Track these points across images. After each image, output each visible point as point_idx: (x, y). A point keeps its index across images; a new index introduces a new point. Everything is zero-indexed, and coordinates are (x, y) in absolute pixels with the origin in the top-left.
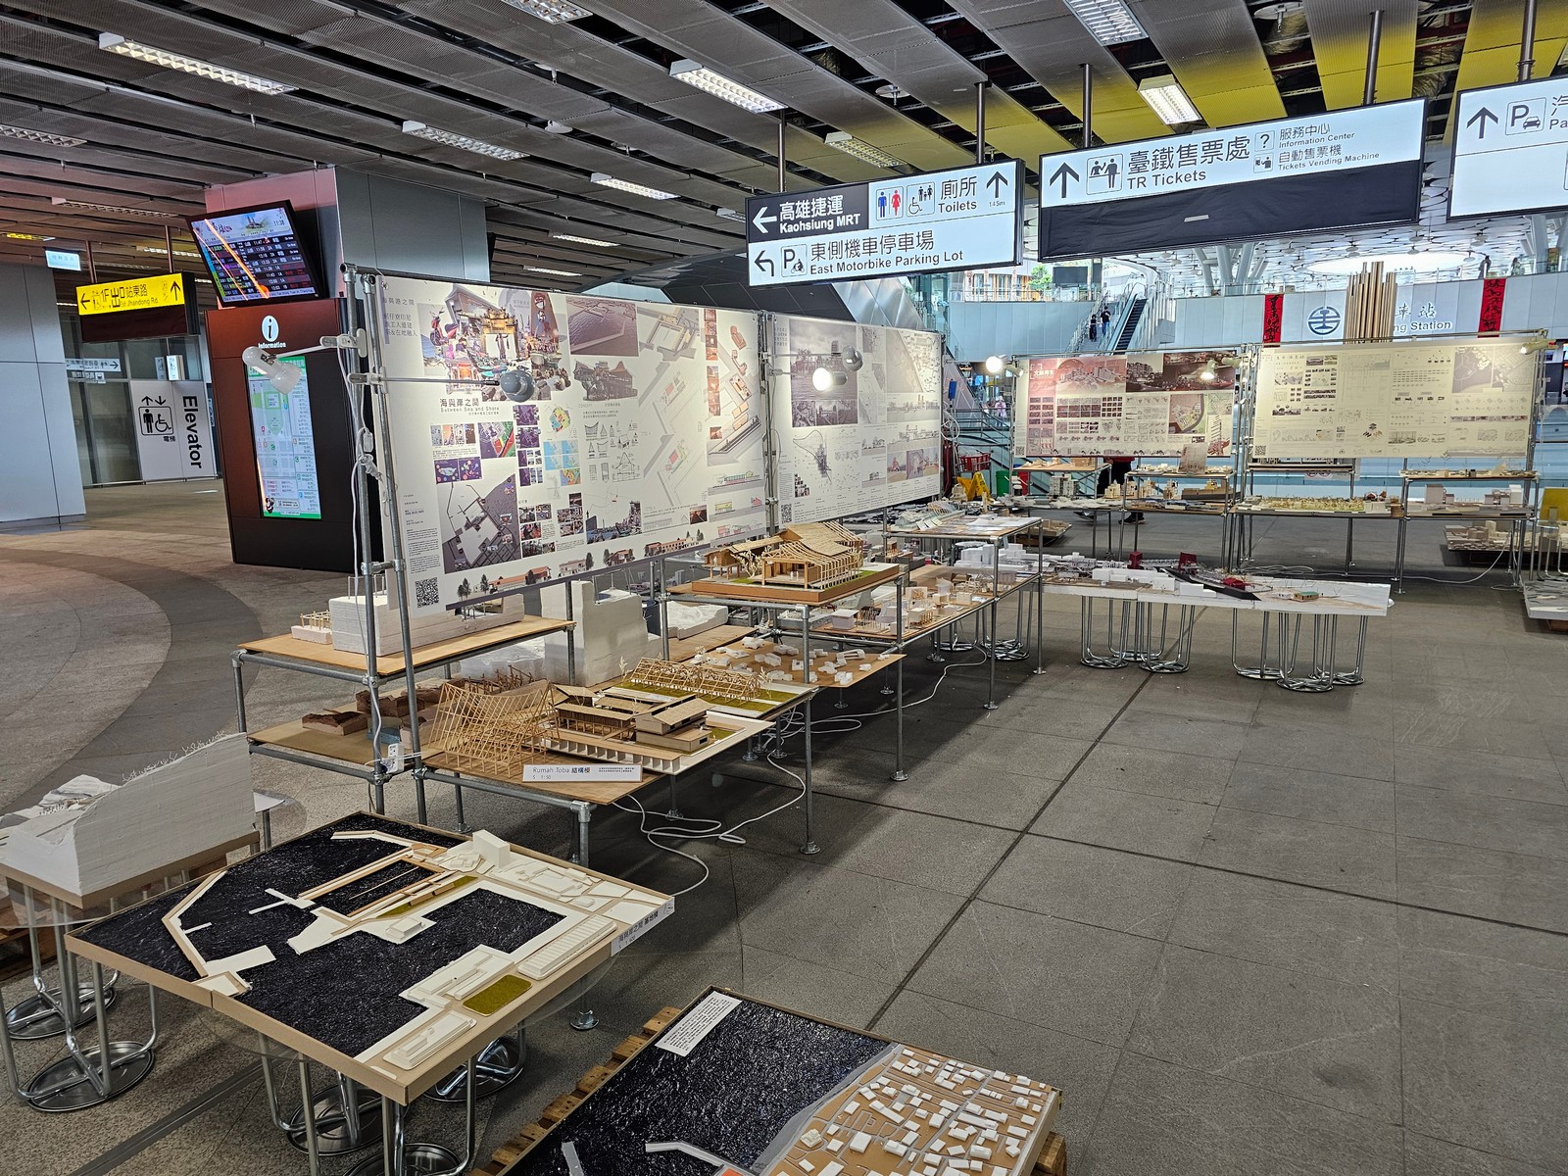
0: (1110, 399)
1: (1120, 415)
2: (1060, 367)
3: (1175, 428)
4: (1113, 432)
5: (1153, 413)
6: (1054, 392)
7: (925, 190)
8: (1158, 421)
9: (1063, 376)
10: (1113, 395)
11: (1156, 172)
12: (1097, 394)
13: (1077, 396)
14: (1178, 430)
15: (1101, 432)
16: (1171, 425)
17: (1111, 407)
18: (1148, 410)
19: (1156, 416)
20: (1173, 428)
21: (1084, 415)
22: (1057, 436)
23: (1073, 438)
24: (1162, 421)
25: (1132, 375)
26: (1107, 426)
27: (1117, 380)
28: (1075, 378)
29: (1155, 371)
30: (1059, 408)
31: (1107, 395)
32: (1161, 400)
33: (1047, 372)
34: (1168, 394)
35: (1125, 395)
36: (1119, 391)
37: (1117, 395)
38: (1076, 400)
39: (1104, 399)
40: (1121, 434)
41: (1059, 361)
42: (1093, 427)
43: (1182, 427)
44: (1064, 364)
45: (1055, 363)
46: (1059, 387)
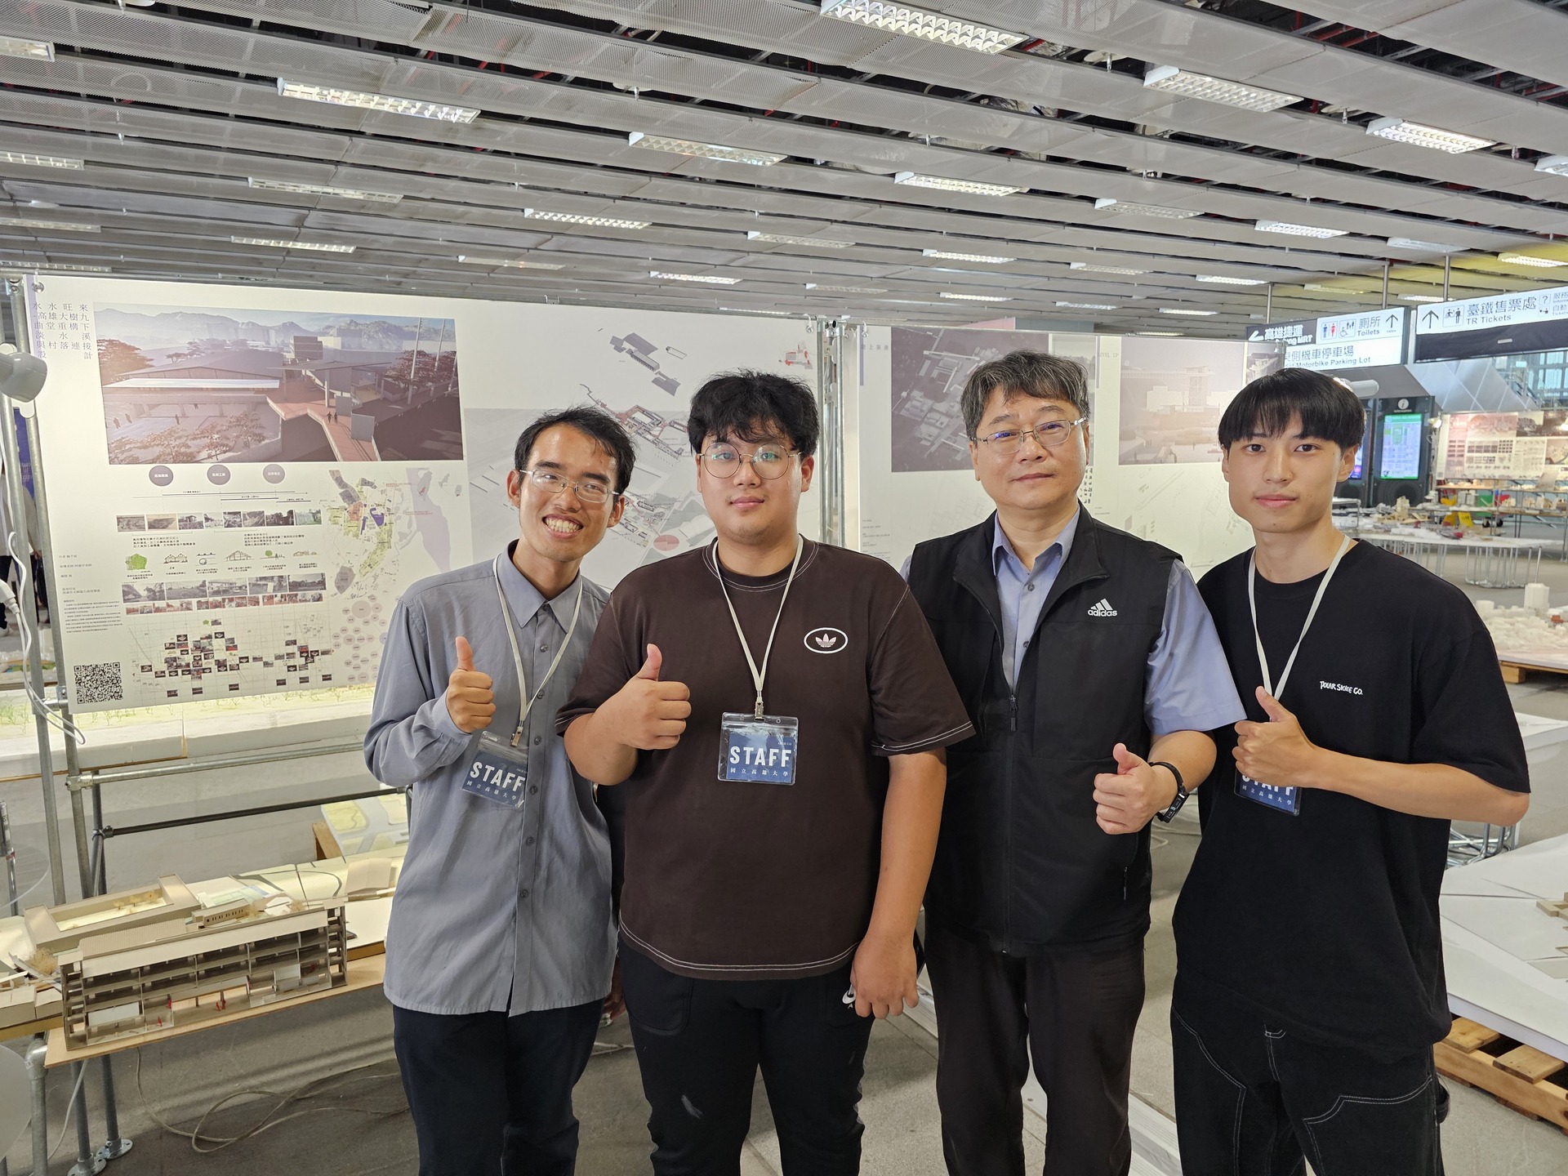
0: (1504, 441)
1: (1511, 452)
2: (1472, 421)
3: (1550, 461)
4: (1506, 463)
5: (1534, 451)
6: (1466, 436)
7: (1350, 323)
8: (1537, 456)
9: (1473, 426)
10: (1506, 439)
11: (1483, 315)
12: (1496, 438)
13: (1482, 439)
14: (1552, 462)
15: (1497, 462)
16: (1547, 459)
17: (1506, 447)
18: (1531, 449)
19: (1535, 453)
20: (1548, 461)
21: (1486, 451)
22: (1466, 465)
23: (1477, 467)
24: (1541, 456)
25: (1521, 426)
26: (1502, 459)
27: (1510, 429)
28: (1481, 427)
29: (1537, 423)
30: (1469, 447)
31: (1502, 439)
32: (1540, 443)
33: (1461, 423)
34: (1545, 438)
35: (1515, 439)
36: (1511, 436)
37: (1510, 439)
38: (1481, 442)
39: (1501, 441)
40: (1511, 465)
41: (1471, 416)
42: (1492, 460)
43: (1555, 460)
44: (1474, 419)
45: (1468, 417)
46: (1470, 433)
